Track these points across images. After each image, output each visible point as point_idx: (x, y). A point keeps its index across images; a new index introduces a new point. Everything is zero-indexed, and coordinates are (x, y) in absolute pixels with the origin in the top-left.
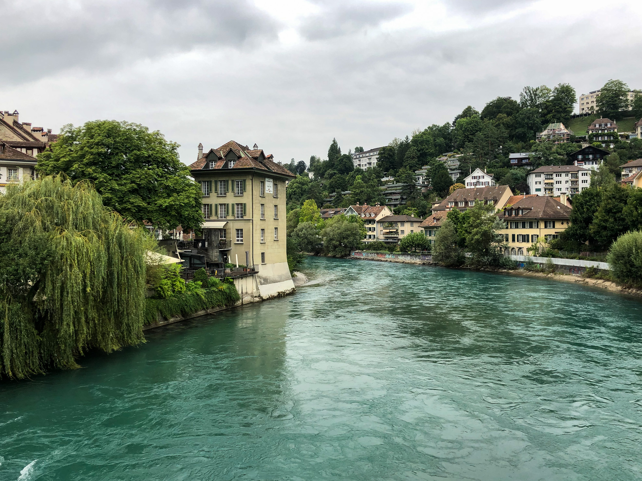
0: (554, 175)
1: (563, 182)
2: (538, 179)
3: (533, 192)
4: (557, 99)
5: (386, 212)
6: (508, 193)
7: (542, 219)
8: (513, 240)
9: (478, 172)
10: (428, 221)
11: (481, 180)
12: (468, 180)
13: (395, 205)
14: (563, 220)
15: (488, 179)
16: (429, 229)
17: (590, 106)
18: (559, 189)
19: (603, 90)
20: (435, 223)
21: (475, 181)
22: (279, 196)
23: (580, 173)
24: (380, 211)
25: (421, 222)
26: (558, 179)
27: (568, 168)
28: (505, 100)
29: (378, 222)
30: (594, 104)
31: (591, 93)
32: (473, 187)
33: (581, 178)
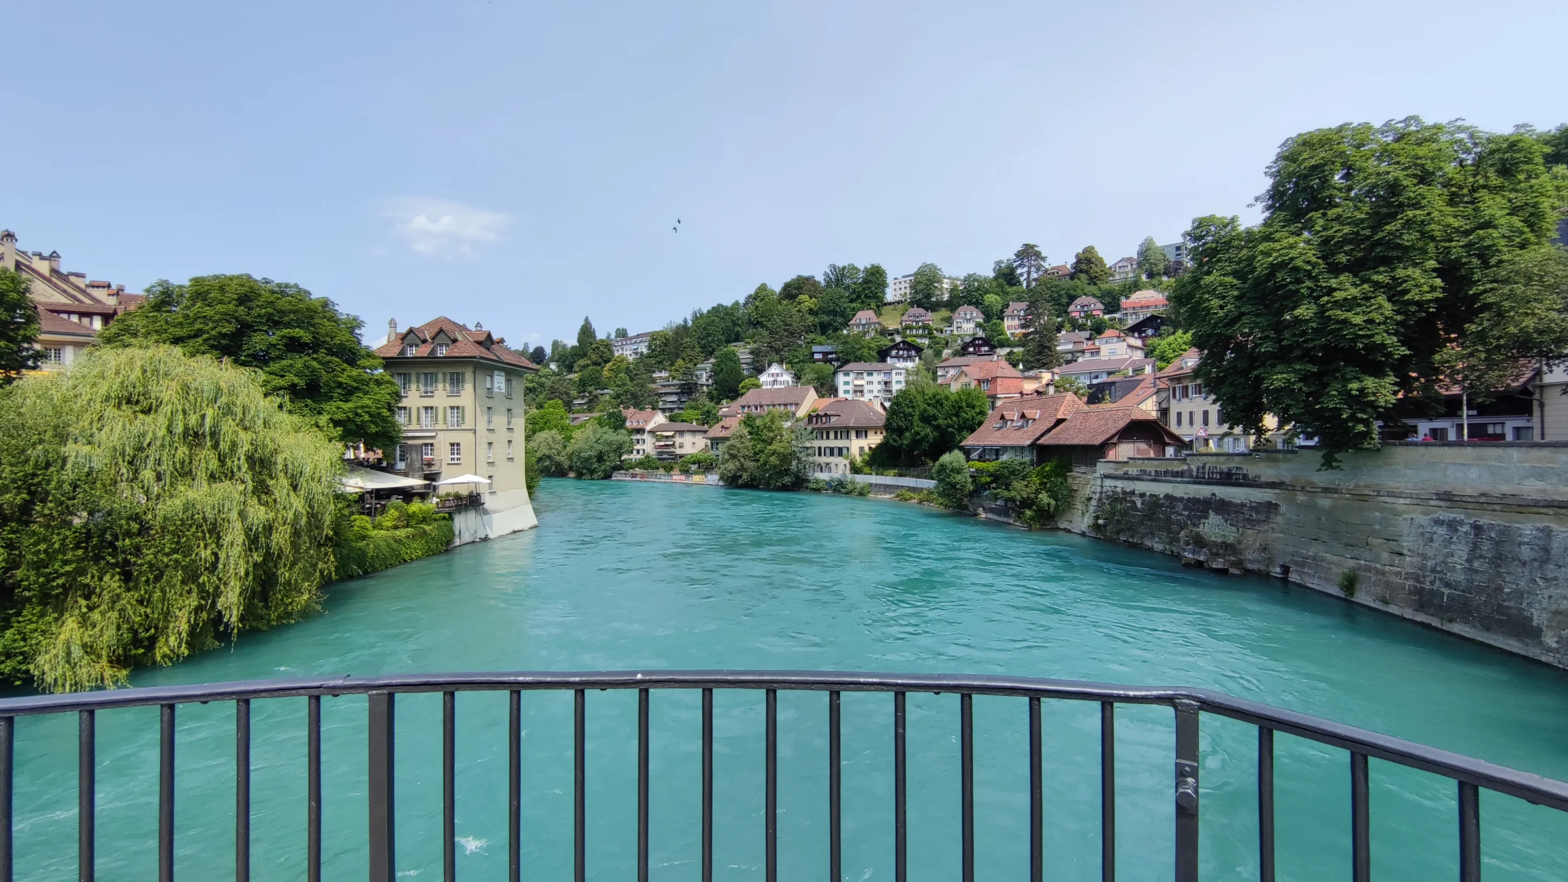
0: (865, 375)
1: (875, 383)
2: (847, 379)
3: (841, 395)
4: (866, 281)
5: (660, 419)
6: (812, 394)
7: (852, 428)
8: (820, 454)
9: (775, 369)
10: (716, 431)
11: (779, 379)
12: (763, 378)
13: (671, 410)
14: (876, 429)
15: (787, 378)
16: (715, 442)
17: (902, 292)
18: (871, 391)
19: (916, 274)
20: (724, 434)
21: (771, 379)
22: (513, 396)
23: (894, 372)
24: (651, 418)
25: (706, 432)
26: (870, 379)
27: (880, 366)
28: (808, 279)
29: (649, 432)
30: (908, 291)
31: (904, 277)
32: (769, 387)
33: (895, 378)
